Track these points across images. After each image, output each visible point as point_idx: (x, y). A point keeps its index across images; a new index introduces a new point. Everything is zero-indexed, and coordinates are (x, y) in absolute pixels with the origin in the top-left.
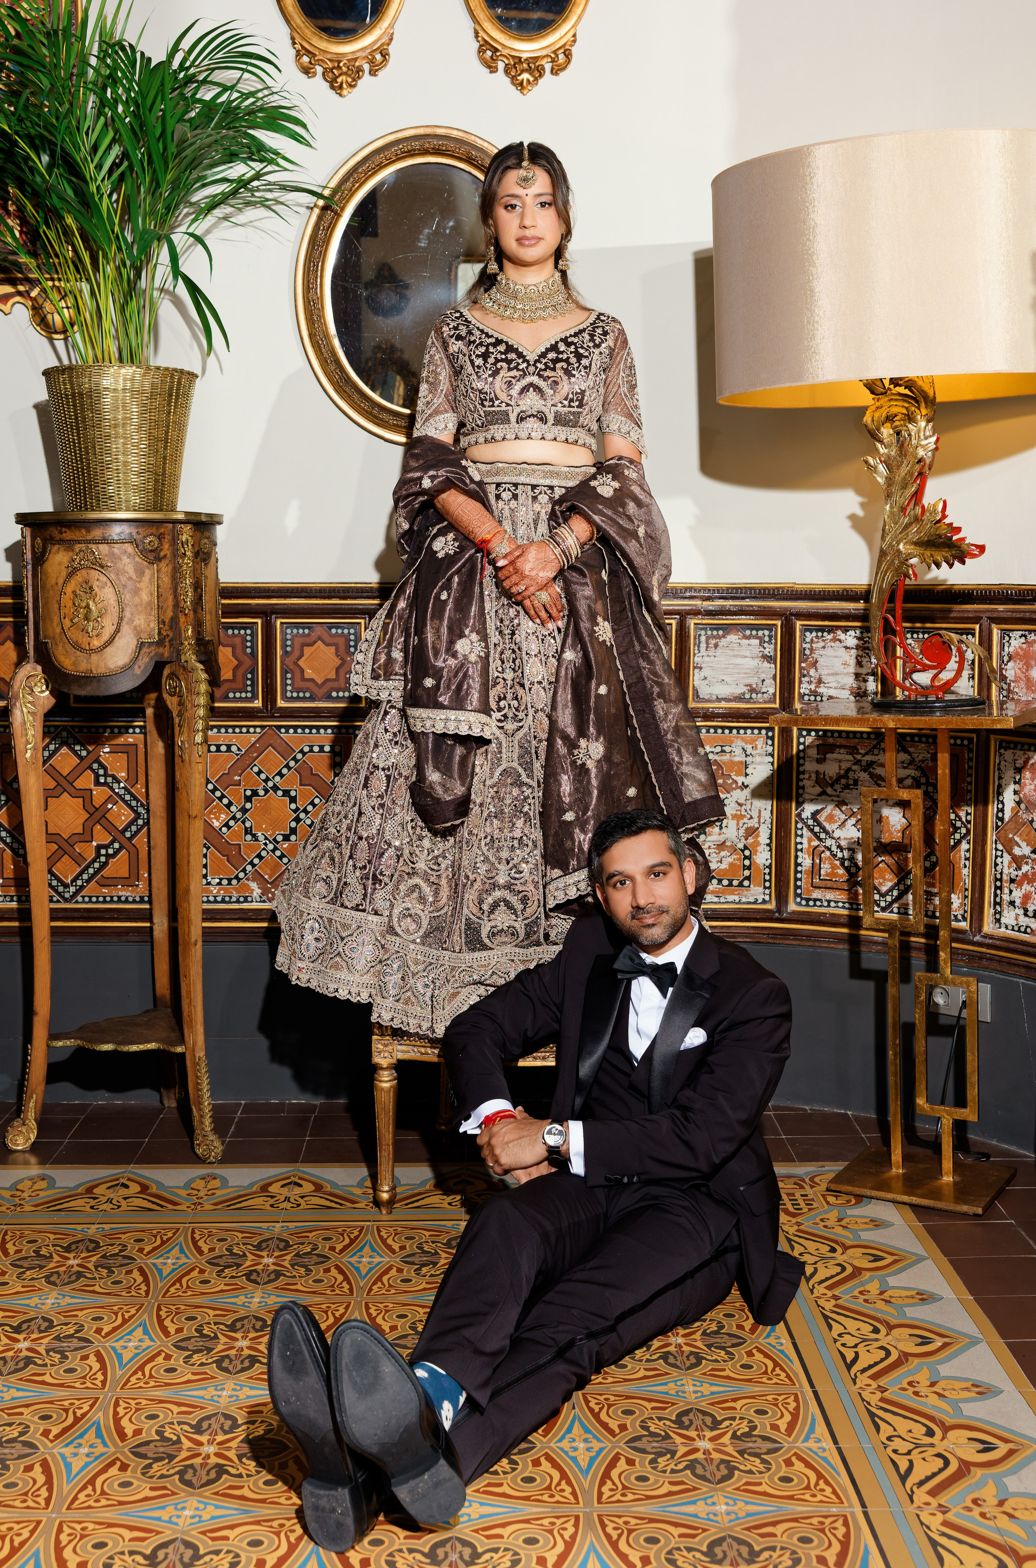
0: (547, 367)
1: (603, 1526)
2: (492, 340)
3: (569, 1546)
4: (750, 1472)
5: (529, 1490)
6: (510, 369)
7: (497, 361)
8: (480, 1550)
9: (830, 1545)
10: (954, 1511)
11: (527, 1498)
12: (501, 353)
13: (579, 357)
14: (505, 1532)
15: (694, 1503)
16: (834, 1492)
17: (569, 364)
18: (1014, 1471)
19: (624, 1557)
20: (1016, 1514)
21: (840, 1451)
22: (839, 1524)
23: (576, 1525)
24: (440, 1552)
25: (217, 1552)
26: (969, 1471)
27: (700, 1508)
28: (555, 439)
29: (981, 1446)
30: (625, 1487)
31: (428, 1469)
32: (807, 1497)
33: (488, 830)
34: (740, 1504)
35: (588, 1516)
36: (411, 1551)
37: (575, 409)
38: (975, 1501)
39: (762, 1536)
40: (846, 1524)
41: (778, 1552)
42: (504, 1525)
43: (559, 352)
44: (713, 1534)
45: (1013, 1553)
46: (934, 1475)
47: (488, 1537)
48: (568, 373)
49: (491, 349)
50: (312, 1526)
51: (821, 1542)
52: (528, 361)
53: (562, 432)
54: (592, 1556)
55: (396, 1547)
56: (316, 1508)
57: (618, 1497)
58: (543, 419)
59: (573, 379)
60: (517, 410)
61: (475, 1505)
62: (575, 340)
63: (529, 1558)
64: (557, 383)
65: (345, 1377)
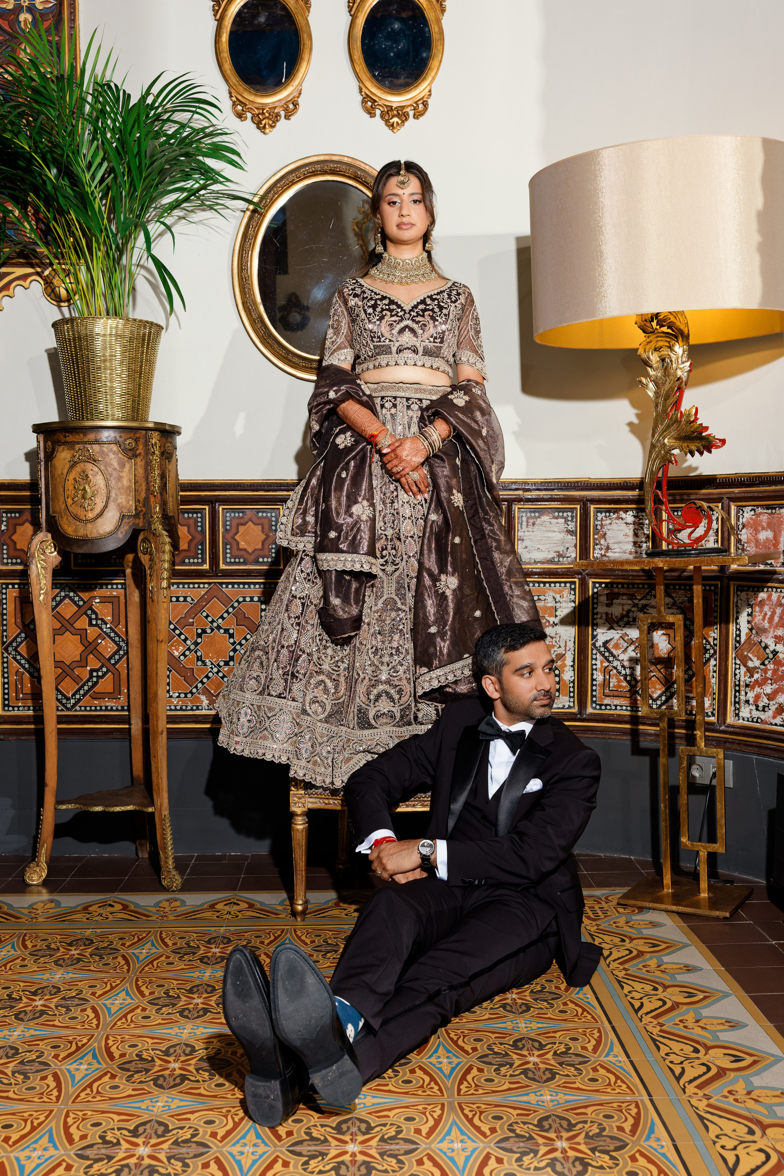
0: (418, 315)
1: (462, 1109)
2: (379, 297)
3: (437, 1122)
4: (567, 1075)
5: (408, 1088)
6: (392, 316)
8: (373, 1125)
9: (626, 1119)
10: (715, 1098)
11: (407, 1093)
12: (386, 305)
13: (441, 308)
14: (391, 1114)
15: (527, 1094)
16: (628, 1087)
17: (434, 312)
18: (758, 1073)
19: (478, 1129)
20: (760, 1099)
21: (632, 1062)
22: (633, 1106)
23: (442, 1109)
24: (344, 1127)
25: (182, 1128)
26: (725, 1074)
27: (532, 1098)
28: (424, 366)
29: (733, 1059)
30: (476, 1085)
31: (335, 1062)
32: (609, 1090)
33: (374, 642)
34: (561, 1095)
35: (451, 1104)
36: (322, 1126)
37: (438, 345)
38: (730, 1092)
39: (577, 1114)
40: (637, 1106)
41: (589, 1124)
42: (390, 1110)
43: (427, 305)
44: (541, 1114)
45: (759, 1123)
46: (700, 1076)
47: (378, 1117)
48: (434, 319)
49: (379, 302)
50: (251, 1108)
51: (620, 1118)
52: (405, 311)
53: (428, 361)
54: (454, 1128)
55: (312, 1123)
56: (255, 1095)
57: (472, 1091)
58: (415, 351)
59: (437, 323)
60: (397, 344)
61: (369, 1098)
62: (438, 297)
63: (409, 1129)
64: (425, 325)
65: (280, 985)
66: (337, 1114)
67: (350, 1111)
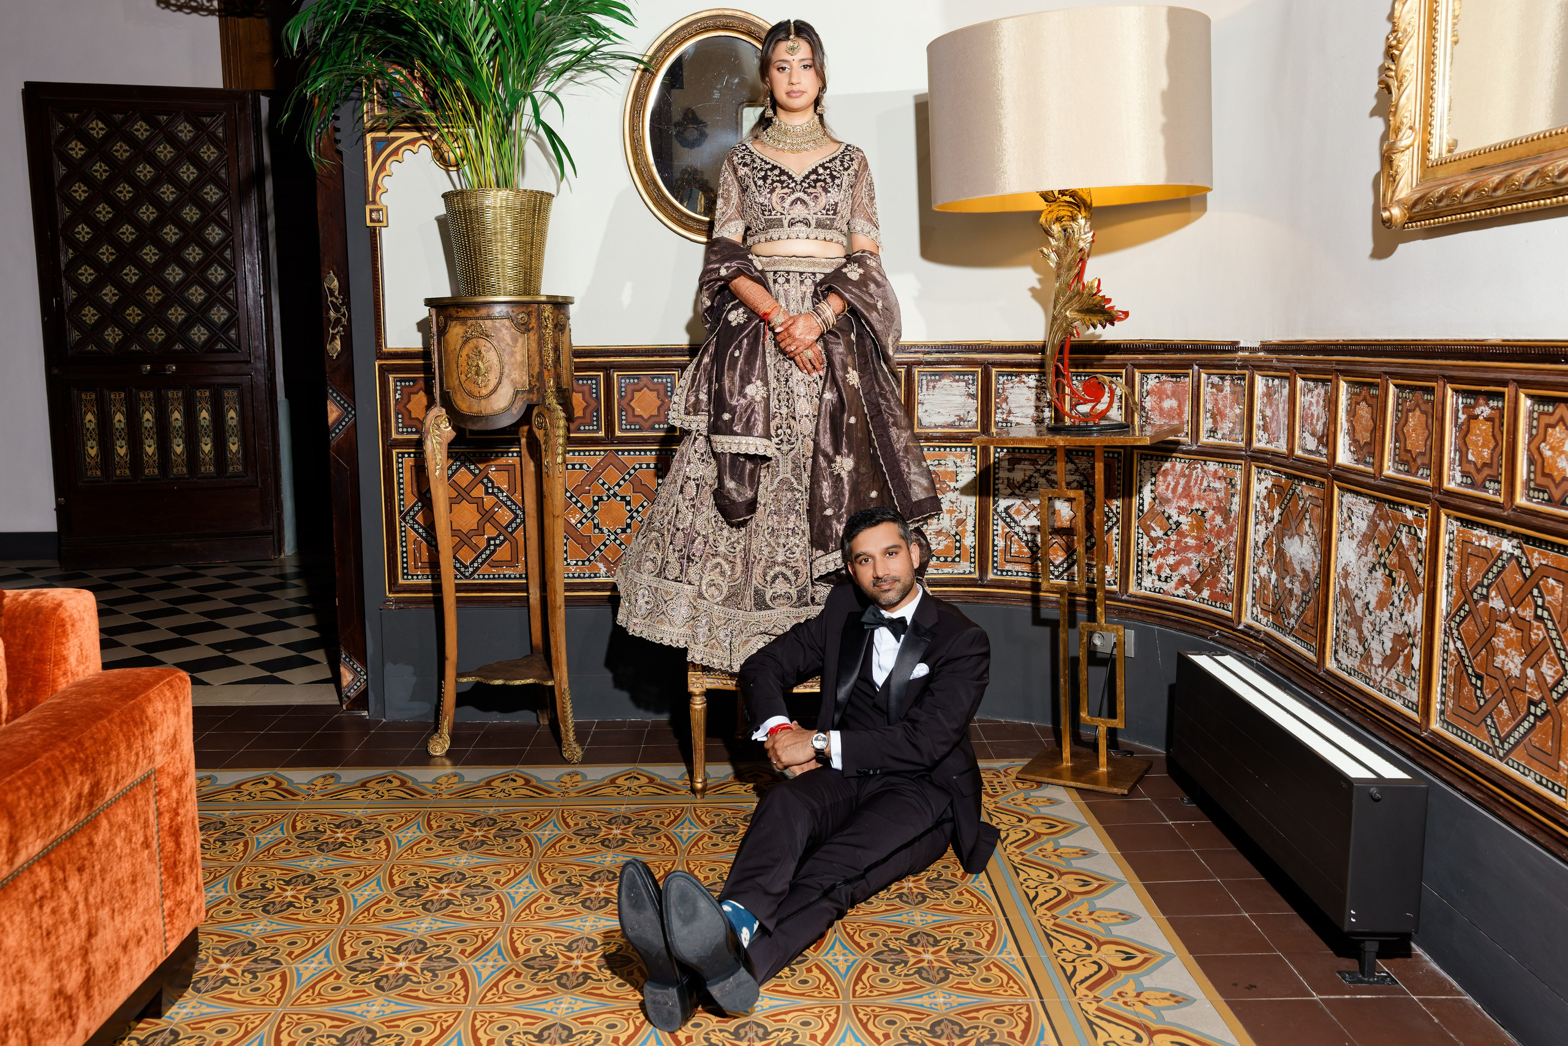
0: (810, 186)
1: (857, 1013)
2: (769, 166)
3: (833, 1027)
4: (961, 975)
5: (805, 988)
6: (783, 188)
7: (773, 181)
8: (770, 1030)
9: (1017, 1025)
10: (1105, 1000)
11: (803, 995)
12: (777, 176)
13: (833, 178)
14: (787, 1017)
15: (921, 996)
16: (1020, 988)
17: (826, 183)
18: (1148, 973)
19: (871, 1034)
20: (1149, 1002)
21: (1024, 960)
22: (1024, 1010)
23: (838, 1012)
24: (742, 1032)
25: (585, 1033)
26: (1116, 973)
27: (925, 1001)
28: (816, 238)
29: (1125, 956)
30: (872, 986)
31: (732, 974)
32: (1001, 992)
33: (770, 523)
34: (954, 997)
35: (846, 1006)
36: (721, 1031)
37: (831, 216)
38: (1120, 994)
39: (969, 1019)
40: (1028, 1010)
41: (980, 1030)
42: (786, 1013)
43: (818, 175)
44: (935, 1018)
45: (1146, 1029)
46: (1091, 976)
47: (775, 1021)
48: (826, 191)
49: (769, 173)
50: (651, 1014)
51: (1011, 1022)
52: (796, 182)
53: (822, 233)
54: (849, 1034)
55: (711, 1028)
56: (654, 1002)
57: (867, 993)
58: (807, 224)
59: (829, 195)
60: (789, 217)
61: (766, 1000)
62: (830, 165)
63: (804, 1035)
64: (816, 197)
65: (673, 910)
66: (735, 1018)
67: (747, 1014)
